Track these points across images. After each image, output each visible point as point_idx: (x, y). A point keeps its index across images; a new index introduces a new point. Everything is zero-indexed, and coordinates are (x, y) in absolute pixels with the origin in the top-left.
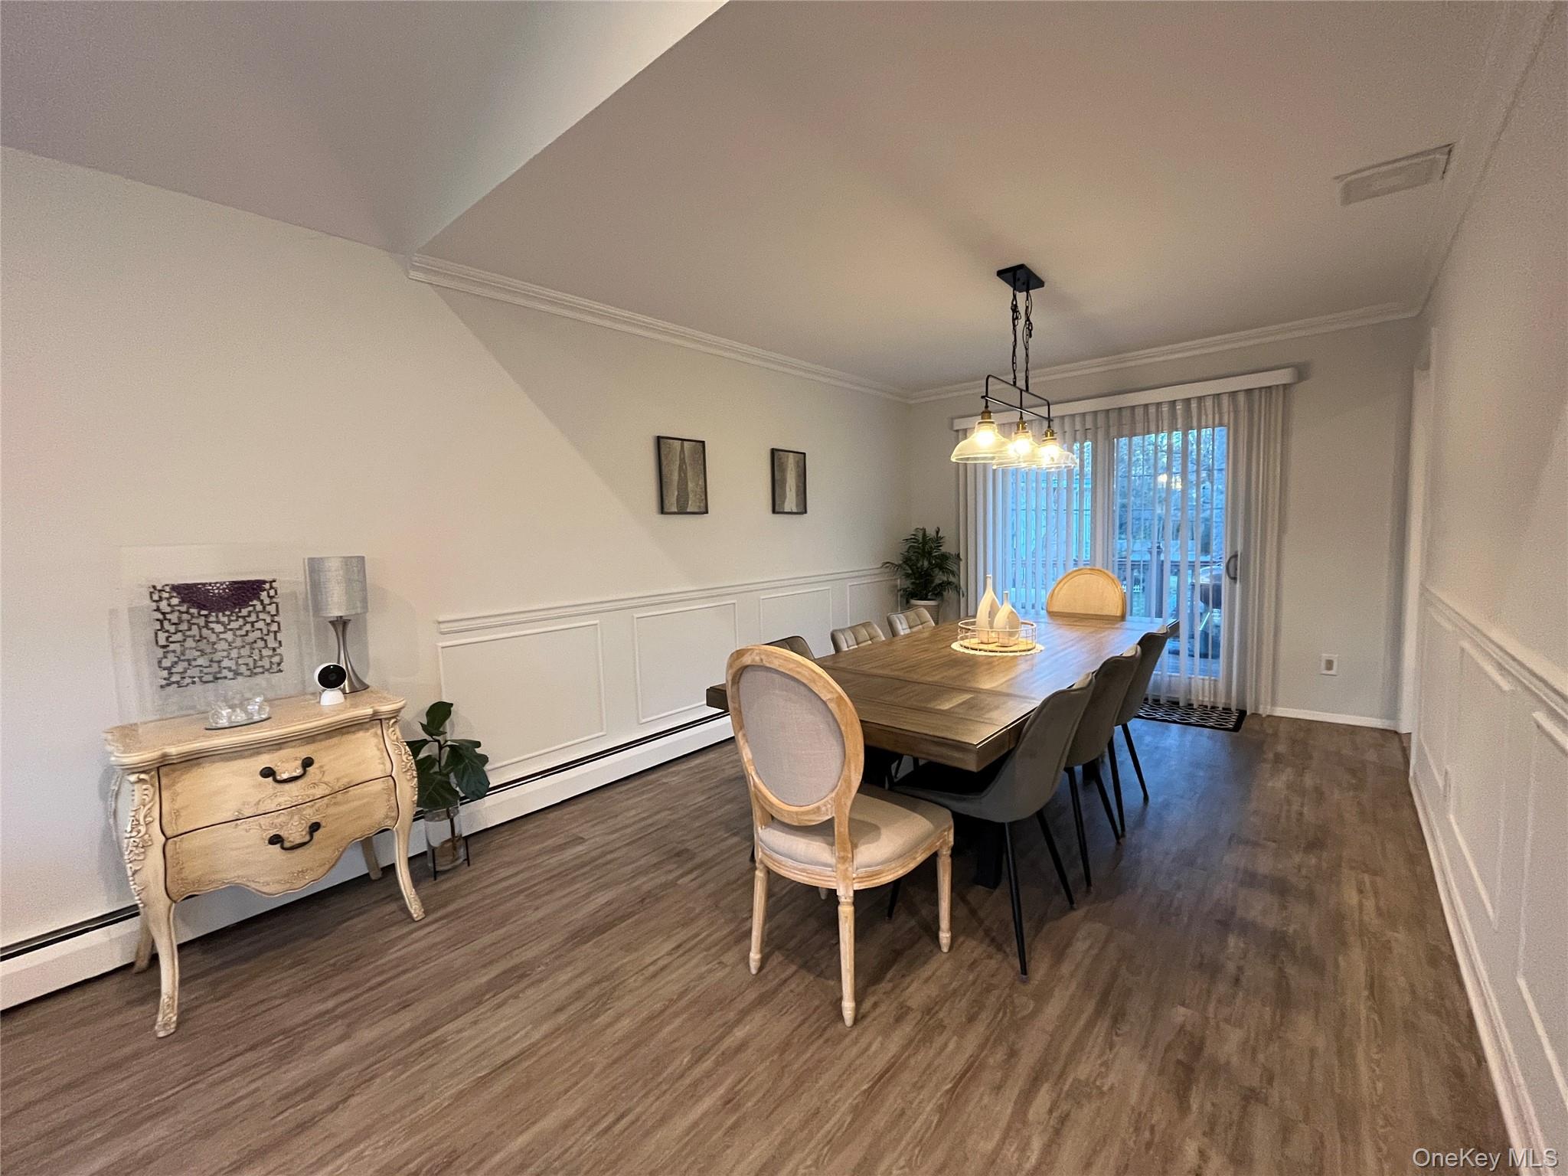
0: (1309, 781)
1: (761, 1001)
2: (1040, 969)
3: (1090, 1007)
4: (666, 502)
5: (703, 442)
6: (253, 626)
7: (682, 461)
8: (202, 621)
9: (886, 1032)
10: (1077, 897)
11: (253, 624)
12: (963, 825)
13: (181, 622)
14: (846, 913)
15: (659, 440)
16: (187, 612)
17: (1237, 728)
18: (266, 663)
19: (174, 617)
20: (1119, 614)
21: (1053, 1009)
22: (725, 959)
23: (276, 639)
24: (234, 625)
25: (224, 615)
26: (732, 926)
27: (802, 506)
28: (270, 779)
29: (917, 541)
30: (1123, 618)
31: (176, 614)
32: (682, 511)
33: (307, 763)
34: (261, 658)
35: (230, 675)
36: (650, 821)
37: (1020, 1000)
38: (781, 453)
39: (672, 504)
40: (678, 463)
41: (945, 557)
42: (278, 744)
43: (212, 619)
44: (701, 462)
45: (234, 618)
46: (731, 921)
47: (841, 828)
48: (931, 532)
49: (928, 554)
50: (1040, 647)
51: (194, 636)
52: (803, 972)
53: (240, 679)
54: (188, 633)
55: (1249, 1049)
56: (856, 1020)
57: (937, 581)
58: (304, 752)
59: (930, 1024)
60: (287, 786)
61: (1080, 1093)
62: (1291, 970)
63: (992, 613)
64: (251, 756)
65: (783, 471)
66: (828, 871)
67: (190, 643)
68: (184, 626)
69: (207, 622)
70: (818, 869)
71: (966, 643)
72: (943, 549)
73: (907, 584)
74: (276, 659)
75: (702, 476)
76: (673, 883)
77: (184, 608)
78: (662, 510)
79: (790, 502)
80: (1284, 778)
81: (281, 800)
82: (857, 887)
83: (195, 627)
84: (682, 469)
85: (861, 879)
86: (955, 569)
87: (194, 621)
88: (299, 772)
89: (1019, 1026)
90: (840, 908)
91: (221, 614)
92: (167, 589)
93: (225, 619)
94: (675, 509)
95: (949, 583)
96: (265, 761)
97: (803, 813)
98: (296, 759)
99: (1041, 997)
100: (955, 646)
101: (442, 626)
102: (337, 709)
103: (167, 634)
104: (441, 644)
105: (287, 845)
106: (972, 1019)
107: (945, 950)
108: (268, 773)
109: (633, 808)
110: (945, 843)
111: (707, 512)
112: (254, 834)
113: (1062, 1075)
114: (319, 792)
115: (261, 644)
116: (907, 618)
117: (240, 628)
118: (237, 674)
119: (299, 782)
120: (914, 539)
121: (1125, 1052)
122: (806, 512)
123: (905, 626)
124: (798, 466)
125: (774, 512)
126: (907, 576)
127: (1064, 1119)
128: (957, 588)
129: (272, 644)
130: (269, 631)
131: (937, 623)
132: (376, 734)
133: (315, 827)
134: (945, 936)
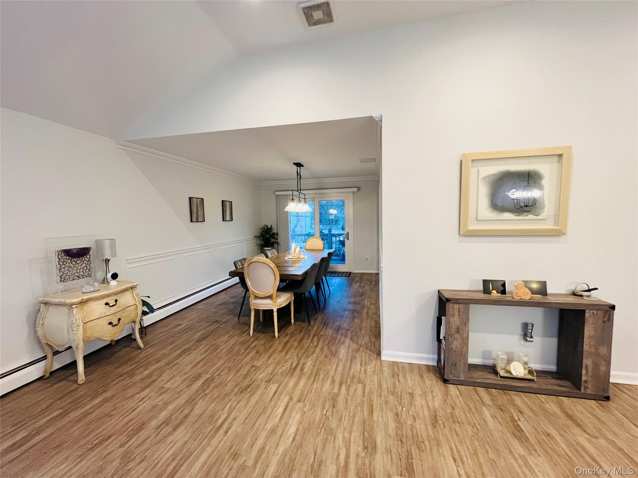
0: (362, 285)
1: (256, 339)
2: (312, 323)
3: (322, 326)
4: (193, 219)
5: (203, 199)
6: (83, 262)
7: (197, 205)
8: (69, 261)
9: (284, 337)
10: (318, 311)
11: (83, 261)
12: (296, 296)
13: (64, 262)
14: (275, 314)
15: (190, 198)
16: (66, 258)
17: (349, 276)
18: (87, 274)
19: (62, 260)
20: (322, 249)
21: (316, 328)
22: (243, 336)
23: (89, 266)
24: (78, 262)
25: (76, 259)
26: (241, 331)
27: (231, 218)
28: (108, 306)
29: (265, 229)
30: (323, 250)
31: (63, 259)
32: (197, 221)
33: (116, 301)
34: (86, 272)
35: (77, 278)
36: (201, 317)
37: (309, 328)
38: (225, 202)
39: (194, 220)
40: (196, 206)
41: (274, 234)
42: (109, 296)
43: (73, 260)
44: (202, 205)
45: (78, 260)
46: (240, 330)
47: (274, 295)
48: (269, 226)
49: (268, 233)
50: (306, 257)
51: (67, 266)
52: (262, 334)
53: (80, 280)
54: (66, 265)
55: (348, 325)
56: (278, 337)
57: (272, 242)
58: (115, 298)
59: (293, 335)
60: (112, 308)
61: (321, 336)
62: (355, 314)
63: (295, 250)
64: (101, 299)
65: (226, 207)
66: (271, 305)
67: (66, 268)
68: (65, 263)
69: (71, 261)
70: (269, 305)
71: (288, 257)
72: (273, 232)
73: (263, 243)
74: (90, 273)
75: (203, 210)
76: (219, 327)
77: (65, 257)
78: (191, 221)
79: (228, 217)
80: (357, 285)
81: (111, 312)
82: (278, 308)
83: (68, 263)
84: (197, 208)
85: (278, 306)
86: (277, 237)
87: (68, 261)
88: (114, 303)
89: (310, 331)
90: (274, 313)
91: (75, 259)
92: (61, 251)
93: (76, 260)
94: (195, 221)
95: (275, 242)
96: (105, 301)
97: (266, 294)
98: (113, 300)
99: (313, 327)
100: (286, 258)
101: (129, 261)
102: (117, 286)
103: (60, 266)
104: (128, 267)
105: (113, 325)
106: (301, 332)
107: (293, 324)
108: (107, 304)
109: (193, 315)
110: (292, 299)
111: (204, 221)
112: (105, 321)
113: (319, 334)
114: (120, 309)
115: (85, 268)
116: (270, 252)
117: (80, 263)
118: (79, 277)
119: (115, 306)
120: (264, 228)
121: (328, 330)
122: (232, 220)
123: (270, 254)
124: (230, 206)
125: (223, 220)
126: (263, 240)
127: (319, 339)
128: (278, 243)
129: (88, 267)
130: (87, 264)
131: (278, 253)
132: (130, 292)
133: (119, 319)
134: (293, 321)
